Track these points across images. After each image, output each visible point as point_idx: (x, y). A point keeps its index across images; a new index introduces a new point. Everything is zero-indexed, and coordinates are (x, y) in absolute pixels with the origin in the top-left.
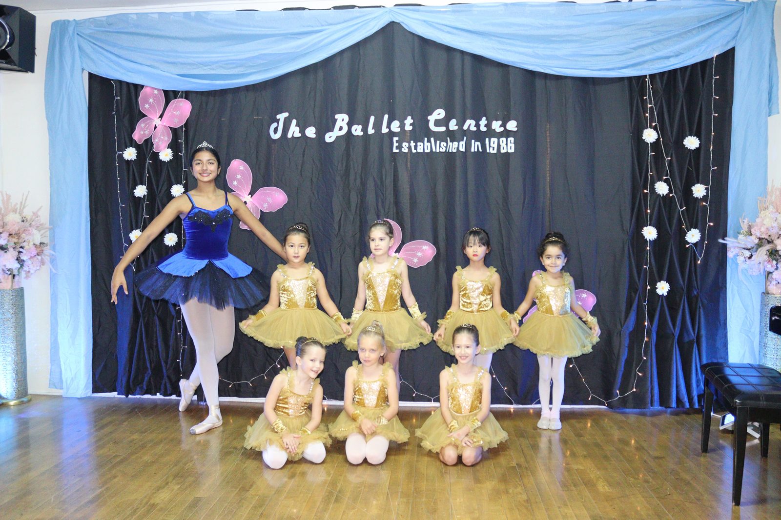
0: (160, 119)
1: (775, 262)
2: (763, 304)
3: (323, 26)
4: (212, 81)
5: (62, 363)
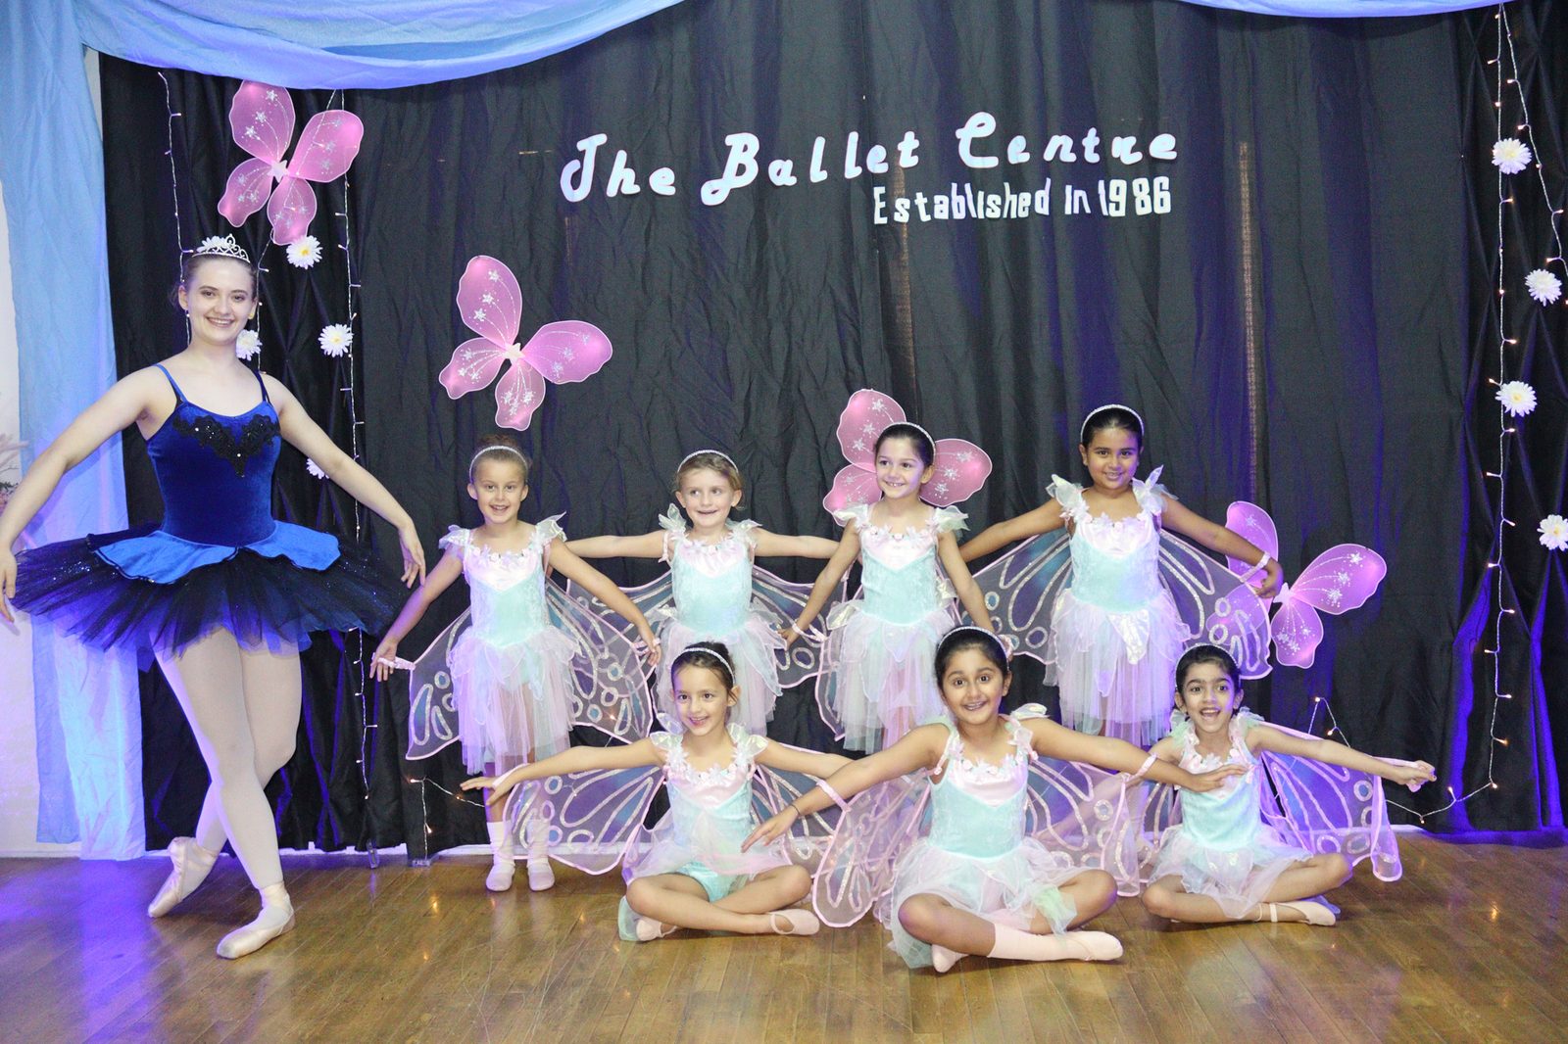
0: (285, 162)
4: (410, 59)
5: (73, 777)
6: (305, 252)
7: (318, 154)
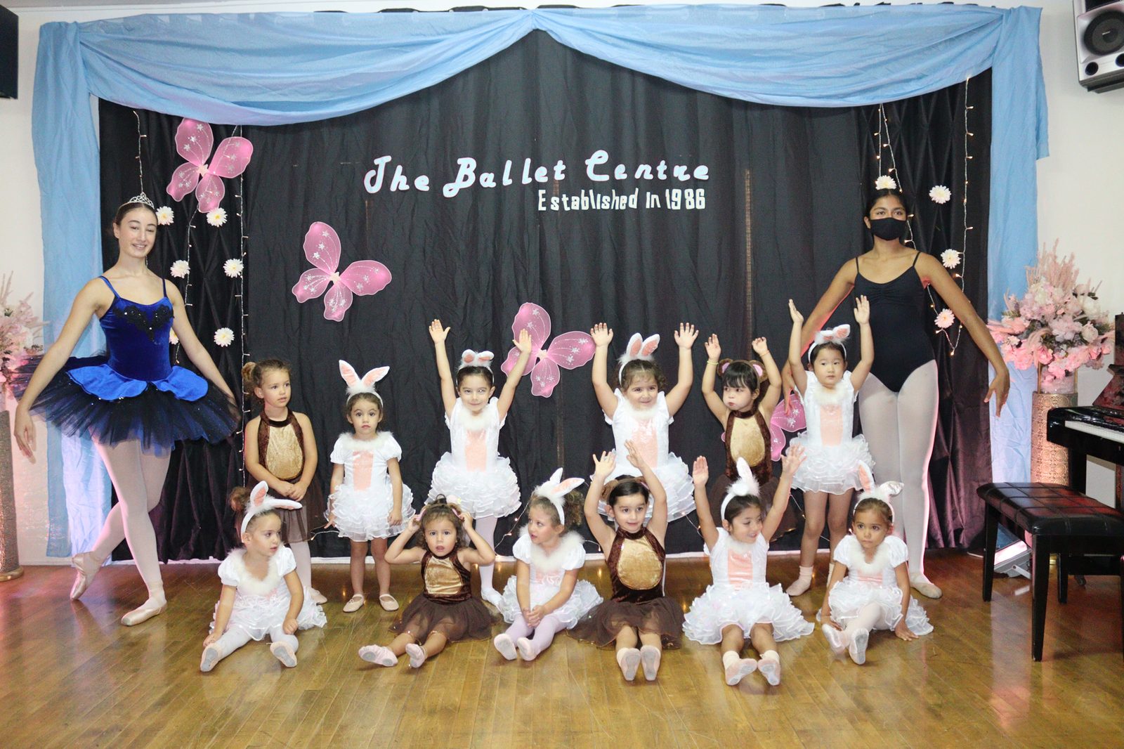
1: (1050, 351)
2: (1036, 407)
3: (439, 34)
4: (283, 111)
5: (70, 518)
6: (217, 217)
7: (226, 161)
